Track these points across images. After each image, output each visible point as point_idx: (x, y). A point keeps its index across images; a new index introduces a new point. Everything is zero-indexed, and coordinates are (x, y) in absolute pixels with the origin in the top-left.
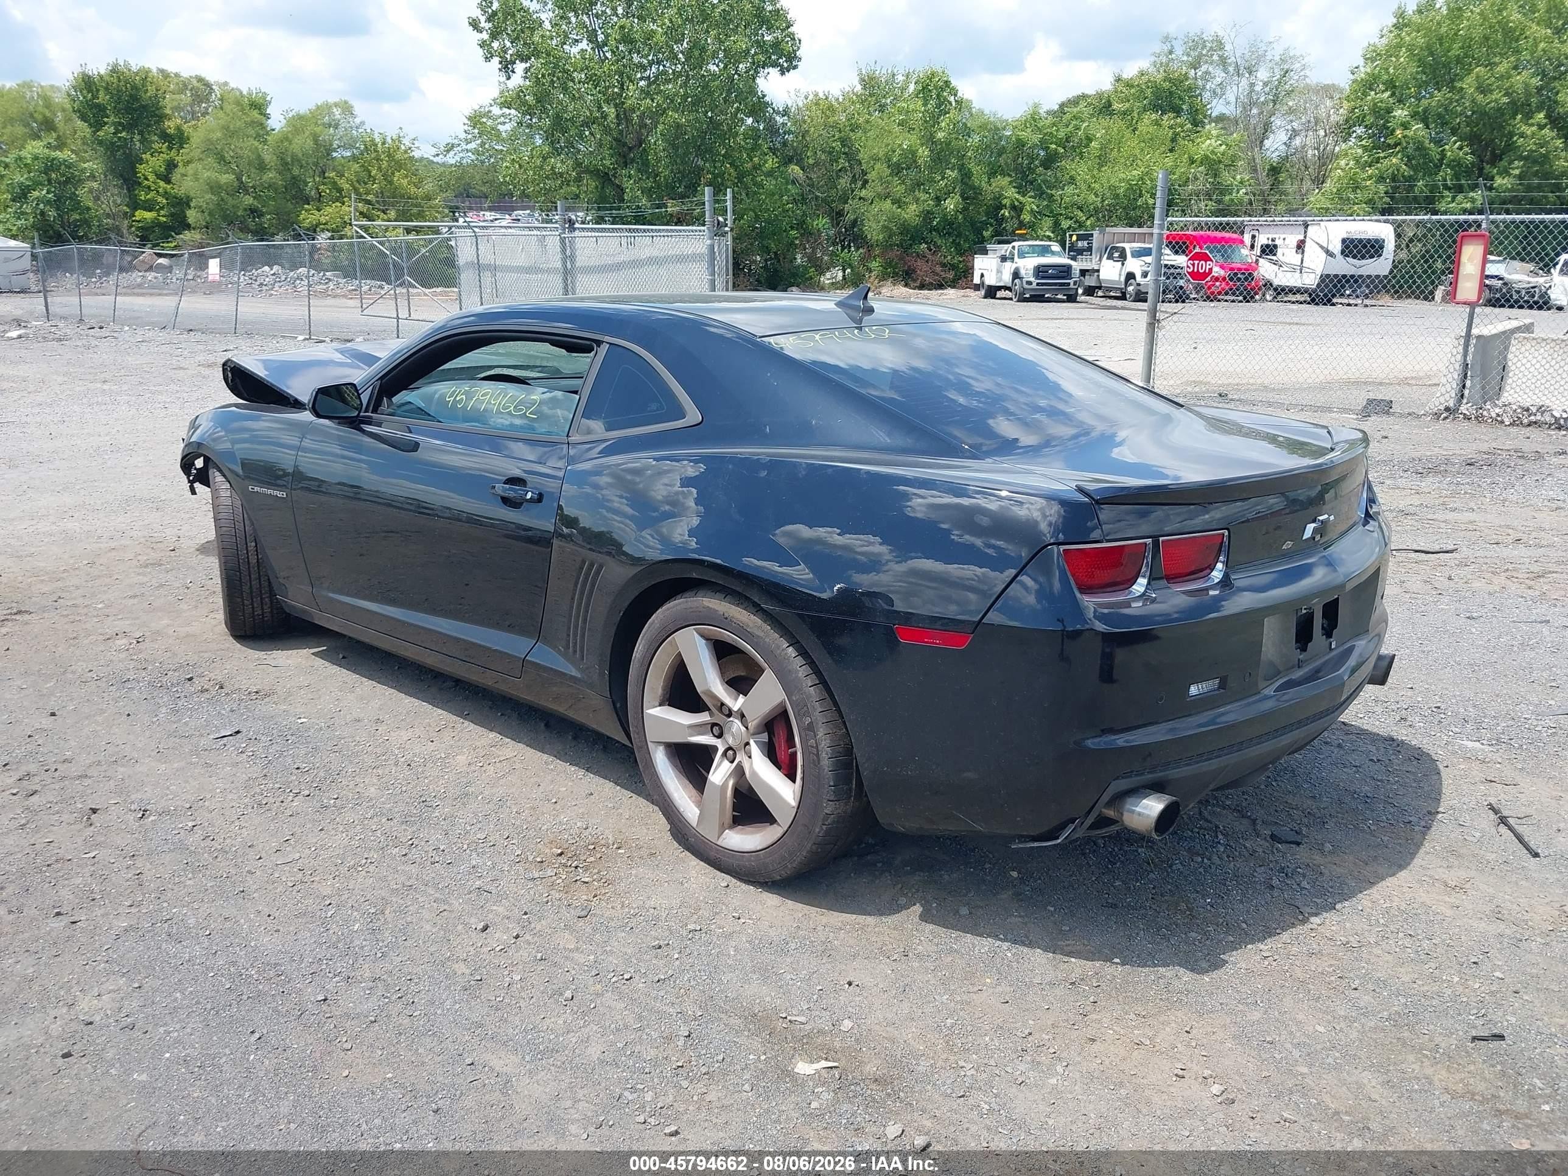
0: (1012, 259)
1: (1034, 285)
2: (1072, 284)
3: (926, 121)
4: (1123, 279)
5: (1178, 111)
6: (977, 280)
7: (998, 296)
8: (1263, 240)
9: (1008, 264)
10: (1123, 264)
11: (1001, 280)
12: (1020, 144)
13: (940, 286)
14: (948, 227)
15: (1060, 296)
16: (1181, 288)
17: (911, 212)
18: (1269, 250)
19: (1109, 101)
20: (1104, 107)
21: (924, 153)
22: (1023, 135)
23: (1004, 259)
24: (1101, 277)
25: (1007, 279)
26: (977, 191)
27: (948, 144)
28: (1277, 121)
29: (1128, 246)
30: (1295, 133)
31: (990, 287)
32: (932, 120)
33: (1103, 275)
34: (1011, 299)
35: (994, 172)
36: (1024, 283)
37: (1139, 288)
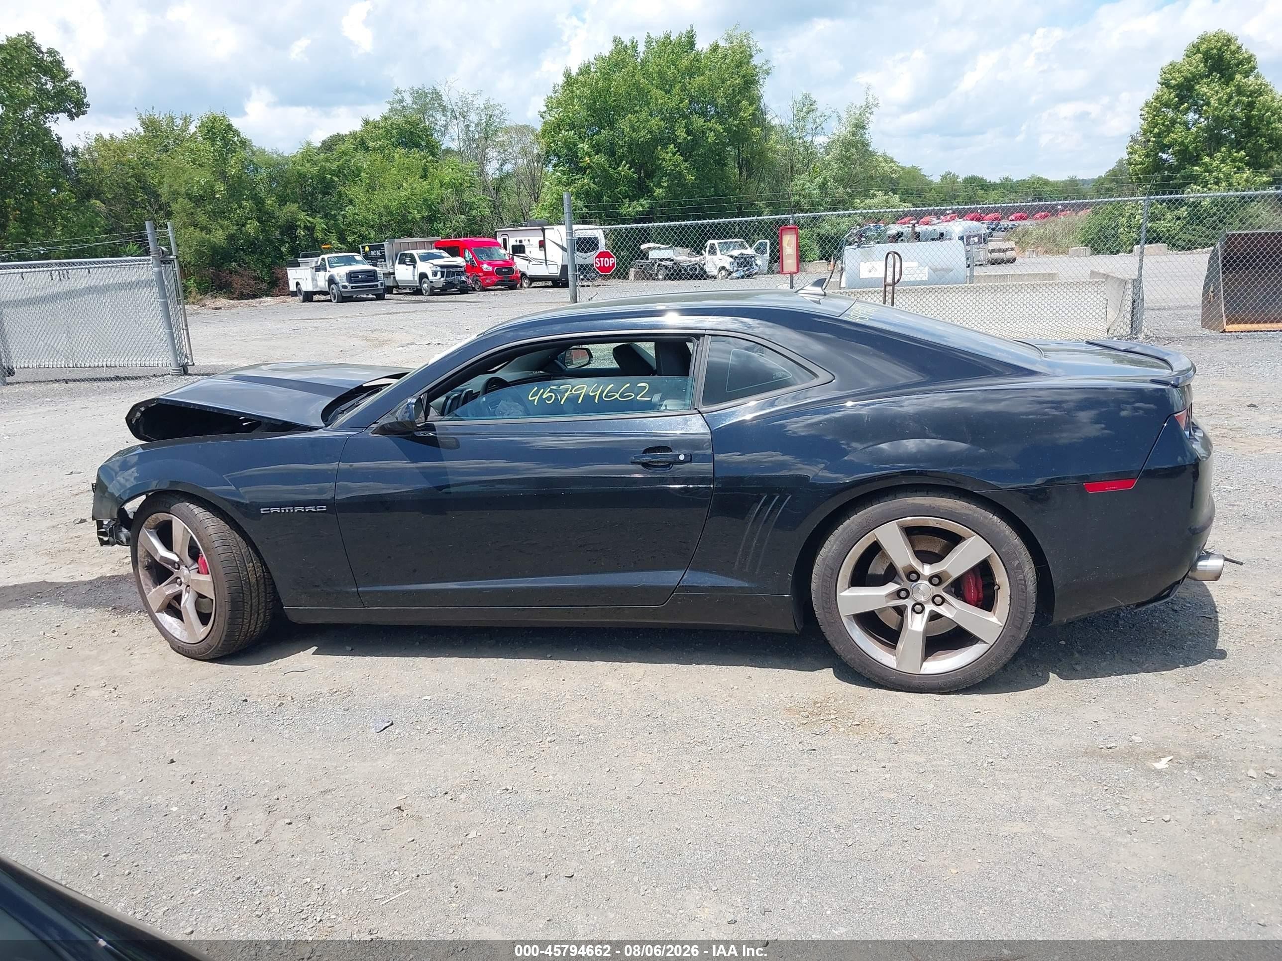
0: (325, 270)
1: (349, 289)
2: (379, 285)
3: (216, 160)
4: (417, 278)
5: (418, 145)
6: (293, 288)
7: (314, 299)
8: (512, 242)
9: (321, 273)
10: (414, 267)
11: (317, 286)
12: (302, 176)
13: (255, 296)
14: (252, 246)
15: (370, 296)
16: (464, 282)
17: (219, 236)
18: (519, 249)
19: (362, 140)
20: (361, 143)
21: (220, 187)
22: (304, 170)
23: (318, 269)
24: (397, 279)
25: (322, 284)
26: (271, 216)
27: (240, 178)
28: (492, 153)
29: (414, 252)
30: (504, 162)
31: (306, 293)
32: (221, 160)
33: (398, 277)
34: (330, 301)
35: (283, 200)
36: (341, 288)
37: (432, 284)
